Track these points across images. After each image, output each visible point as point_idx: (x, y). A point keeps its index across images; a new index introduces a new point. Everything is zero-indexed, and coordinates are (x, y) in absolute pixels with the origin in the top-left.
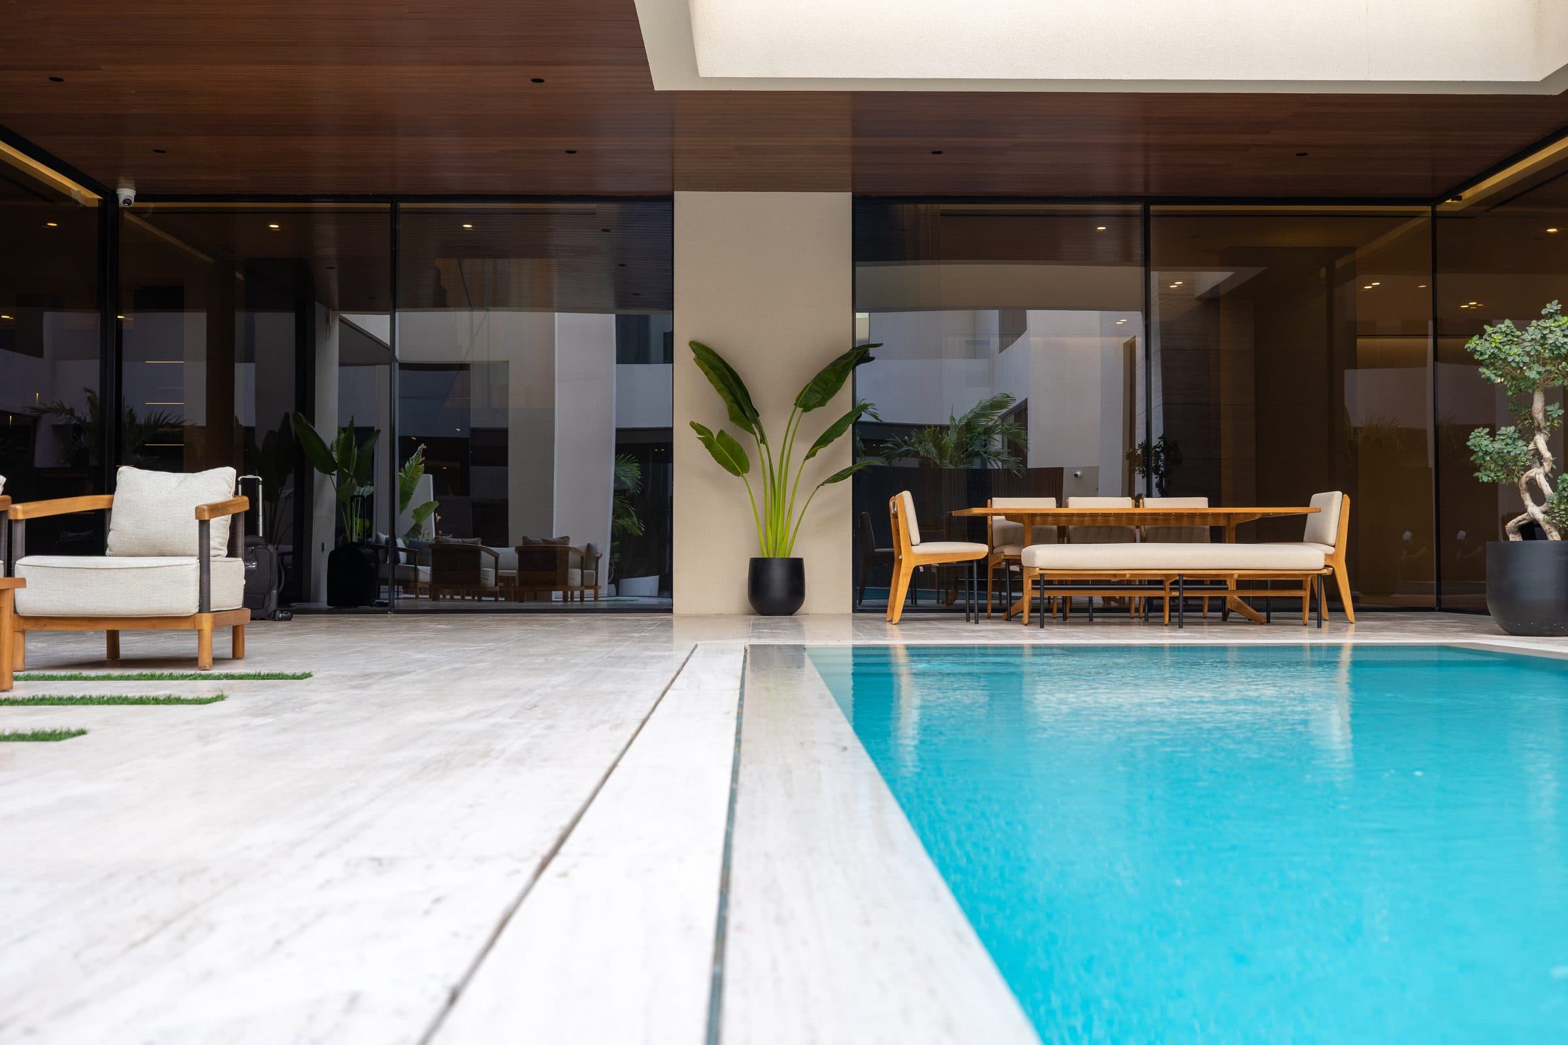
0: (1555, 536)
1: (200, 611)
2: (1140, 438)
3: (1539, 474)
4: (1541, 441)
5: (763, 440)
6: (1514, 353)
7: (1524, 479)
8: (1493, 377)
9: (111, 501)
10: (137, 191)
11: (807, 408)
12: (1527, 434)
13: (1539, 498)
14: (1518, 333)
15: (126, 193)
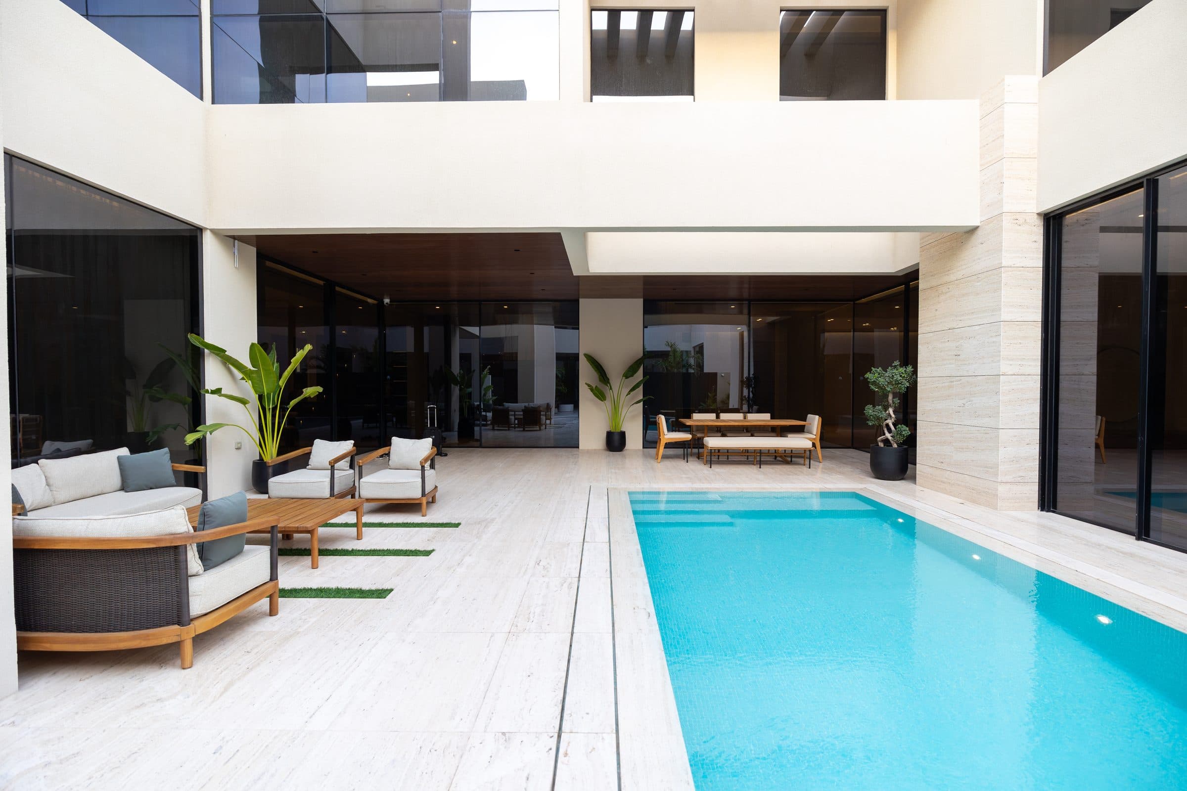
0: (895, 446)
1: (422, 496)
2: (746, 375)
3: (890, 422)
4: (891, 411)
5: (611, 389)
6: (881, 380)
7: (884, 423)
8: (874, 389)
9: (390, 449)
10: (390, 299)
11: (627, 377)
12: (886, 408)
13: (890, 431)
14: (884, 373)
15: (387, 301)
